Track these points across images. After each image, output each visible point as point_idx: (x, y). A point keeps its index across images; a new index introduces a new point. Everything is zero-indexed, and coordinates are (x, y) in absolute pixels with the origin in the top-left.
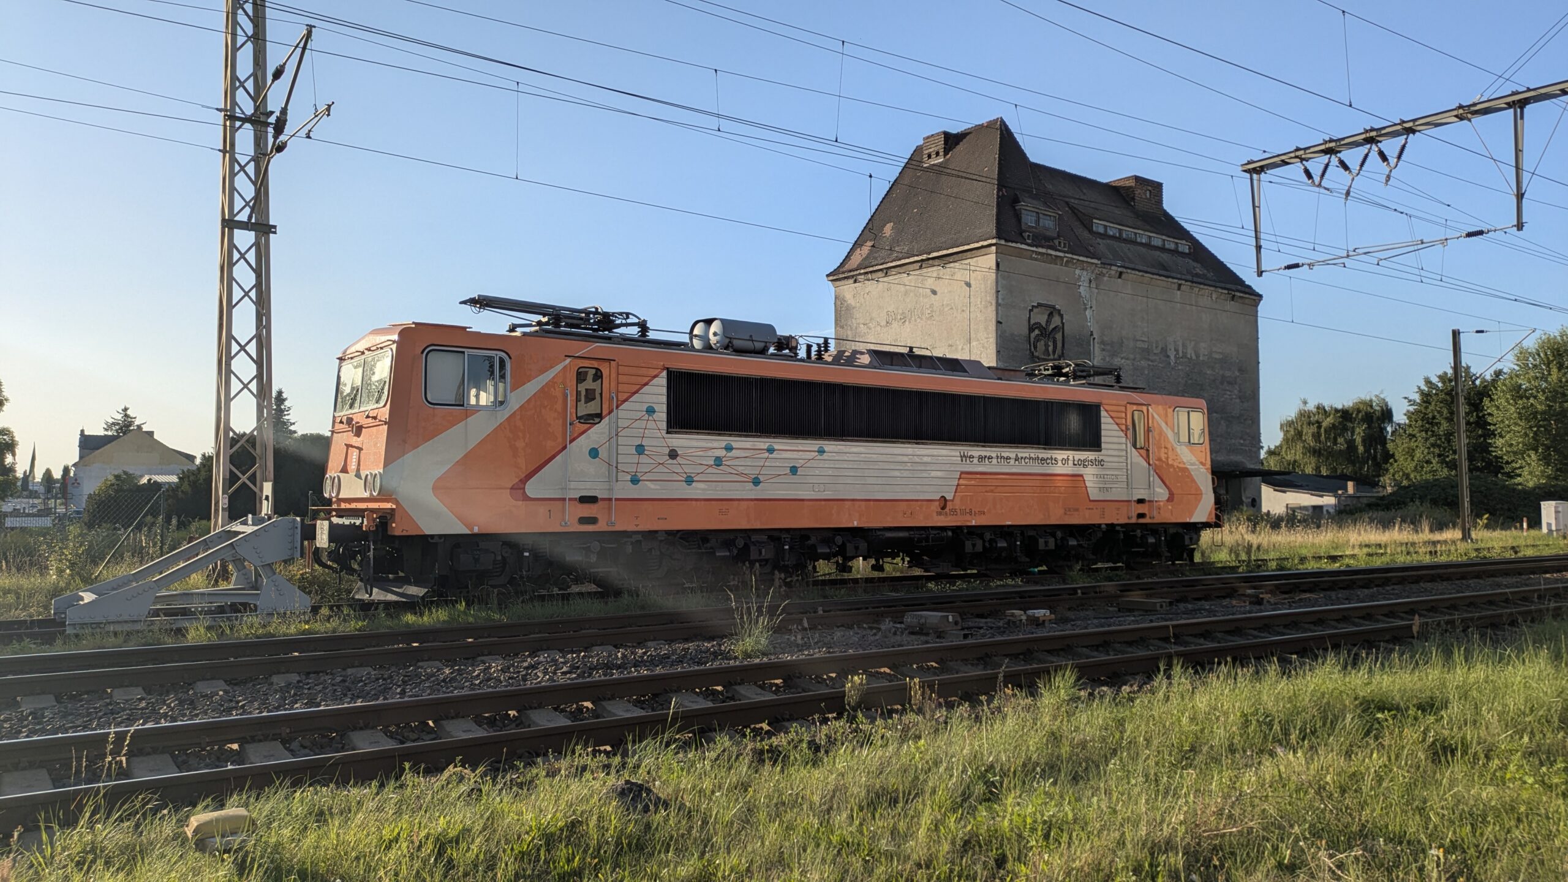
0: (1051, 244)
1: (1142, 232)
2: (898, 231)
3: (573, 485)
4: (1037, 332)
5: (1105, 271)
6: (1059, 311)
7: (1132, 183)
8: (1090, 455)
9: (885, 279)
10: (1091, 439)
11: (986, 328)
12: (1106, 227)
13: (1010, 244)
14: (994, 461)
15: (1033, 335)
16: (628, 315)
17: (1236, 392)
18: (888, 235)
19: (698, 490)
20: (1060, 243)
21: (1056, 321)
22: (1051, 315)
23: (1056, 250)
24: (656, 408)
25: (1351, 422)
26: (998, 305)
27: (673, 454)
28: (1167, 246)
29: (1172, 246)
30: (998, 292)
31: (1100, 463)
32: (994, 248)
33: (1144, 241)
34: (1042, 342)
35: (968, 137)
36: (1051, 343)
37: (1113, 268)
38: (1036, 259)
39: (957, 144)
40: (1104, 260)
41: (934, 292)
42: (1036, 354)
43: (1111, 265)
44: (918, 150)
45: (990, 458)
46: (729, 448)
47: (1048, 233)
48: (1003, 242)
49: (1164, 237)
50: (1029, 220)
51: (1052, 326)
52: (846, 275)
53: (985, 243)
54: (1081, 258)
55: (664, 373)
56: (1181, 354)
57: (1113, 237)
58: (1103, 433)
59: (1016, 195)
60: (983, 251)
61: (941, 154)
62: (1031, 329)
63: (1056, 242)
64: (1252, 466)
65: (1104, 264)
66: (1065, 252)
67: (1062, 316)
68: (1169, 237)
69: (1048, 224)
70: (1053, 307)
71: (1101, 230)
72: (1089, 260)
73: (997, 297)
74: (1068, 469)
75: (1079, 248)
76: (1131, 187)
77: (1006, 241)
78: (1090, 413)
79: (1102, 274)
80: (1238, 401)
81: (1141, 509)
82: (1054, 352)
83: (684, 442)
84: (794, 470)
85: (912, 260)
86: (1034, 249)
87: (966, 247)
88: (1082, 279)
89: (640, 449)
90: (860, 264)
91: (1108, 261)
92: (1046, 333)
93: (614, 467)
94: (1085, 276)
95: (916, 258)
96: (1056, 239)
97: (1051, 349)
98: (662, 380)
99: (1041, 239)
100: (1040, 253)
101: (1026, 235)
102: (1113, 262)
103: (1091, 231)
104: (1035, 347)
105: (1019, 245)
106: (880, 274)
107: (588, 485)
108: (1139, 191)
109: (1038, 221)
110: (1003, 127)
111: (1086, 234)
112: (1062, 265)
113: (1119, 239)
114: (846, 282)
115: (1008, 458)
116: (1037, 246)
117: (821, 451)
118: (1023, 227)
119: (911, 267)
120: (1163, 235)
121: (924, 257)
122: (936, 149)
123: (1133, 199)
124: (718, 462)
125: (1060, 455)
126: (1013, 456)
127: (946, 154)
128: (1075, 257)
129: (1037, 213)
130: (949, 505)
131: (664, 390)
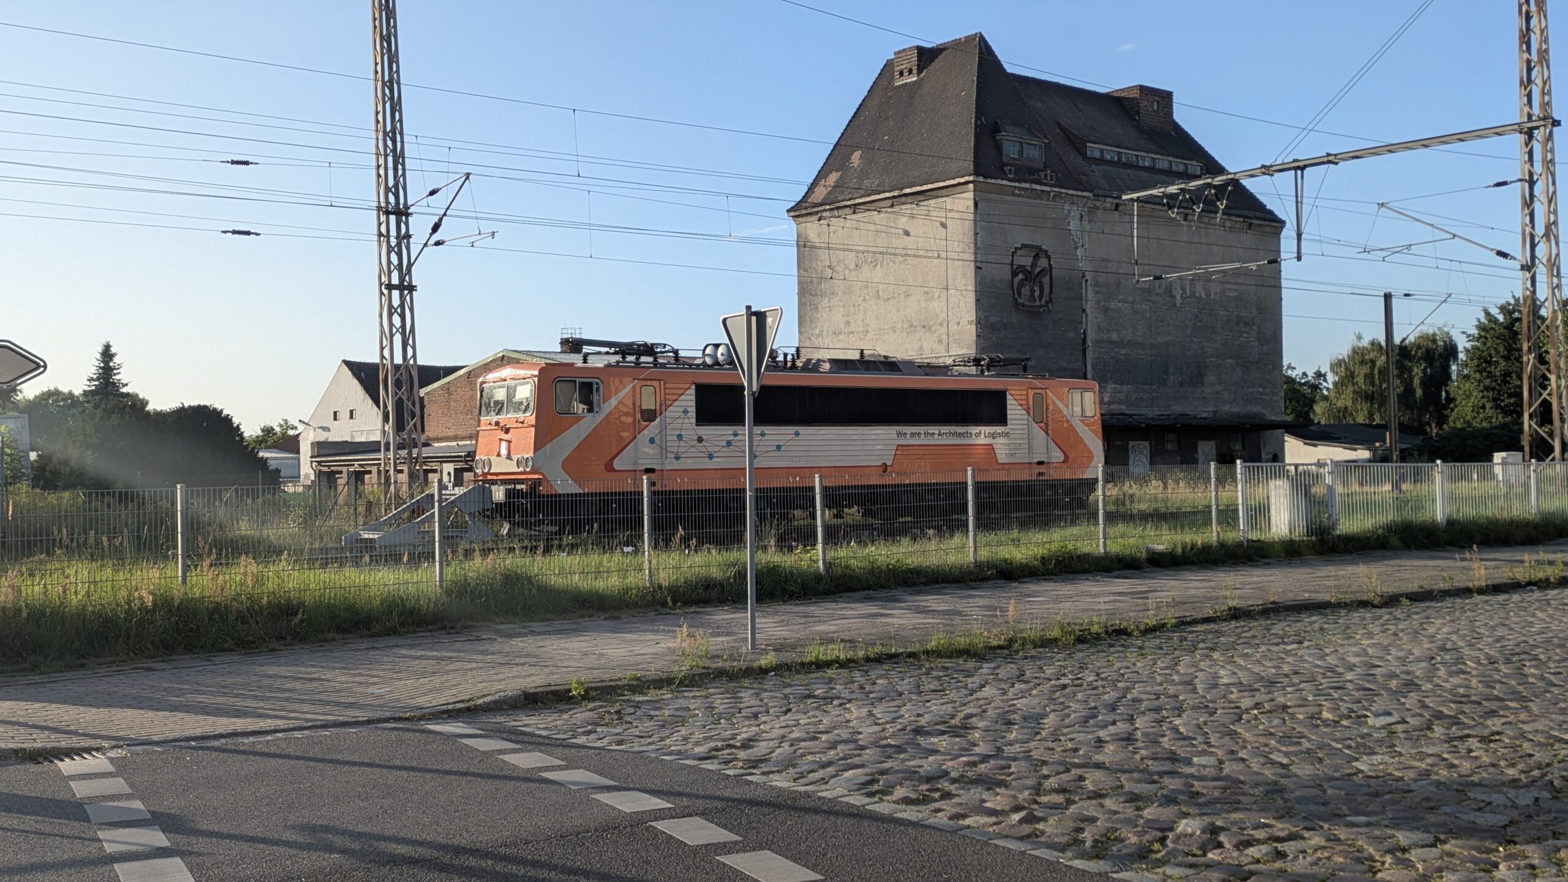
0: (1037, 177)
1: (1144, 154)
2: (867, 161)
3: (640, 461)
4: (1021, 276)
5: (1098, 204)
6: (1046, 252)
7: (1135, 94)
8: (1000, 429)
9: (854, 217)
10: (999, 417)
11: (964, 275)
12: (1102, 150)
13: (989, 181)
14: (923, 436)
15: (1017, 280)
16: (665, 346)
17: (1254, 333)
18: (855, 165)
19: (716, 463)
20: (1046, 175)
21: (1043, 262)
22: (1036, 257)
23: (1042, 184)
24: (689, 409)
25: (1410, 361)
26: (976, 248)
27: (700, 440)
28: (1174, 168)
29: (1181, 168)
30: (976, 234)
31: (1007, 435)
32: (971, 186)
33: (1147, 164)
34: (1027, 287)
35: (944, 54)
36: (1037, 289)
37: (1108, 200)
38: (1019, 196)
39: (932, 60)
40: (1096, 192)
41: (907, 233)
42: (1020, 301)
43: (1106, 196)
44: (889, 65)
45: (919, 434)
46: (735, 435)
47: (1034, 165)
48: (981, 179)
49: (1171, 158)
50: (1011, 150)
51: (1038, 270)
52: (809, 211)
53: (962, 180)
54: (1070, 192)
55: (693, 387)
56: (1188, 293)
57: (1110, 163)
58: (1009, 412)
59: (996, 123)
60: (960, 188)
61: (915, 71)
62: (1014, 274)
63: (1042, 174)
64: (1274, 418)
65: (1098, 196)
66: (1051, 186)
67: (1049, 258)
68: (1177, 157)
69: (1034, 154)
70: (1039, 248)
71: (1097, 154)
72: (1080, 193)
73: (976, 240)
74: (982, 440)
75: (1068, 179)
76: (1135, 99)
77: (985, 177)
78: (999, 398)
79: (1096, 208)
80: (1256, 343)
81: (1042, 469)
82: (1041, 298)
83: (707, 431)
84: (779, 447)
85: (882, 196)
86: (1016, 184)
87: (942, 184)
88: (1072, 214)
89: (680, 437)
90: (824, 199)
91: (1101, 192)
92: (1031, 276)
93: (664, 449)
94: (1075, 212)
95: (887, 195)
96: (1041, 171)
97: (1037, 294)
98: (692, 391)
99: (1025, 172)
100: (1026, 189)
101: (1007, 169)
102: (1108, 193)
103: (1084, 156)
104: (1019, 294)
105: (999, 181)
106: (847, 211)
107: (649, 461)
108: (1145, 103)
109: (1021, 152)
110: (983, 45)
111: (1079, 160)
112: (1048, 200)
113: (1118, 164)
114: (809, 219)
115: (933, 434)
116: (1019, 182)
117: (797, 434)
118: (1005, 160)
119: (882, 204)
120: (1169, 155)
121: (896, 193)
122: (909, 66)
123: (1138, 113)
124: (729, 443)
125: (974, 430)
126: (937, 432)
127: (920, 72)
128: (1063, 191)
129: (1021, 143)
130: (889, 469)
131: (693, 398)
